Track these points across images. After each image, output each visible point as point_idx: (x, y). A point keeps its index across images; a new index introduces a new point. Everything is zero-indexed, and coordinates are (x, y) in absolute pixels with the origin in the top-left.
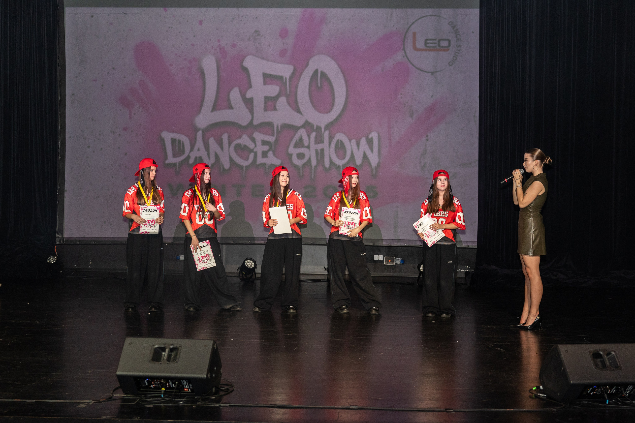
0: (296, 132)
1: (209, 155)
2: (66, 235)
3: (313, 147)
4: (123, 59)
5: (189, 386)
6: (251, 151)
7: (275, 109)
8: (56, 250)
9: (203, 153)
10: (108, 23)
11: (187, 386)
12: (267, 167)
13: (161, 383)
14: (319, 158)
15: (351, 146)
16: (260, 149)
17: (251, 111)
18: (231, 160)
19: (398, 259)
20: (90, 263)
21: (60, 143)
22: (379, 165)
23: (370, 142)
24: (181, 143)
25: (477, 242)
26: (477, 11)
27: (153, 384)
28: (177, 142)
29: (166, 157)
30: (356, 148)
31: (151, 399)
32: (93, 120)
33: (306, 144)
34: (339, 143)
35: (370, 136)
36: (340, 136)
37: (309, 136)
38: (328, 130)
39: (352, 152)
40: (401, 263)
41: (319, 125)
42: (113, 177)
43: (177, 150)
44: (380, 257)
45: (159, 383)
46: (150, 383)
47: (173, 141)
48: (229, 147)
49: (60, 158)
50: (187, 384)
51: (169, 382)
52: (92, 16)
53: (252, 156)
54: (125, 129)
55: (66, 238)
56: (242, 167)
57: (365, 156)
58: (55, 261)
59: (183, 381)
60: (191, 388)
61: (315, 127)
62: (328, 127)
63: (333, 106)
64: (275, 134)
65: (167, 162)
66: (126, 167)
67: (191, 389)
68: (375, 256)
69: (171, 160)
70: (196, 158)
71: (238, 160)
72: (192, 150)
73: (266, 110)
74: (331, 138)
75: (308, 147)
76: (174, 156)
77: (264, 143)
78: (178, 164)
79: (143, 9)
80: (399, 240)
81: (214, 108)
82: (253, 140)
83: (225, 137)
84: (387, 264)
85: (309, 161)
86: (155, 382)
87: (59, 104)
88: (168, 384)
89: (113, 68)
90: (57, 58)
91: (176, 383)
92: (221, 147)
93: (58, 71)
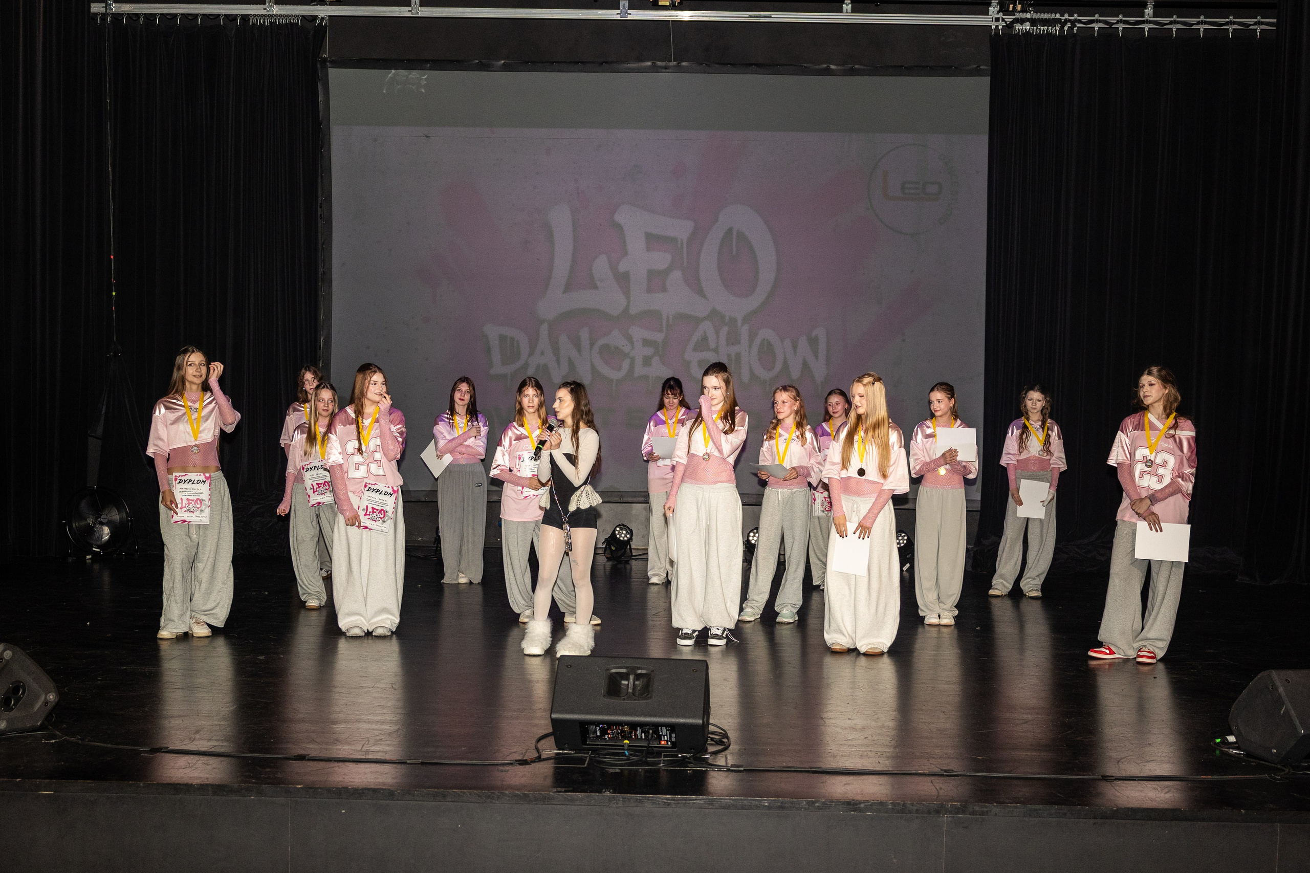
0: (696, 327)
1: (558, 361)
3: (724, 350)
4: (423, 208)
5: (670, 737)
6: (626, 355)
7: (664, 289)
9: (549, 359)
10: (399, 150)
11: (666, 737)
12: (650, 381)
13: (623, 731)
15: (784, 348)
16: (640, 352)
17: (627, 293)
18: (594, 370)
21: (322, 341)
22: (827, 379)
23: (813, 342)
24: (515, 342)
25: (980, 502)
26: (986, 138)
27: (609, 734)
28: (508, 341)
29: (491, 365)
30: (792, 351)
31: (607, 758)
33: (712, 345)
34: (766, 345)
35: (814, 334)
36: (766, 334)
37: (717, 332)
38: (748, 323)
39: (785, 358)
41: (734, 315)
43: (508, 354)
45: (619, 731)
46: (604, 732)
47: (502, 338)
48: (591, 350)
50: (667, 733)
51: (636, 730)
52: (375, 140)
53: (626, 365)
54: (426, 320)
56: (612, 380)
57: (805, 365)
59: (661, 729)
60: (673, 739)
61: (727, 318)
62: (746, 319)
63: (756, 284)
64: (664, 329)
65: (493, 372)
67: (672, 743)
69: (498, 368)
70: (538, 366)
71: (606, 371)
72: (531, 353)
73: (649, 290)
74: (752, 336)
75: (716, 350)
76: (505, 362)
77: (646, 343)
79: (457, 129)
81: (568, 288)
82: (630, 339)
83: (584, 334)
86: (615, 731)
87: (322, 279)
88: (634, 733)
89: (408, 223)
90: (319, 208)
91: (649, 732)
92: (579, 348)
93: (320, 225)
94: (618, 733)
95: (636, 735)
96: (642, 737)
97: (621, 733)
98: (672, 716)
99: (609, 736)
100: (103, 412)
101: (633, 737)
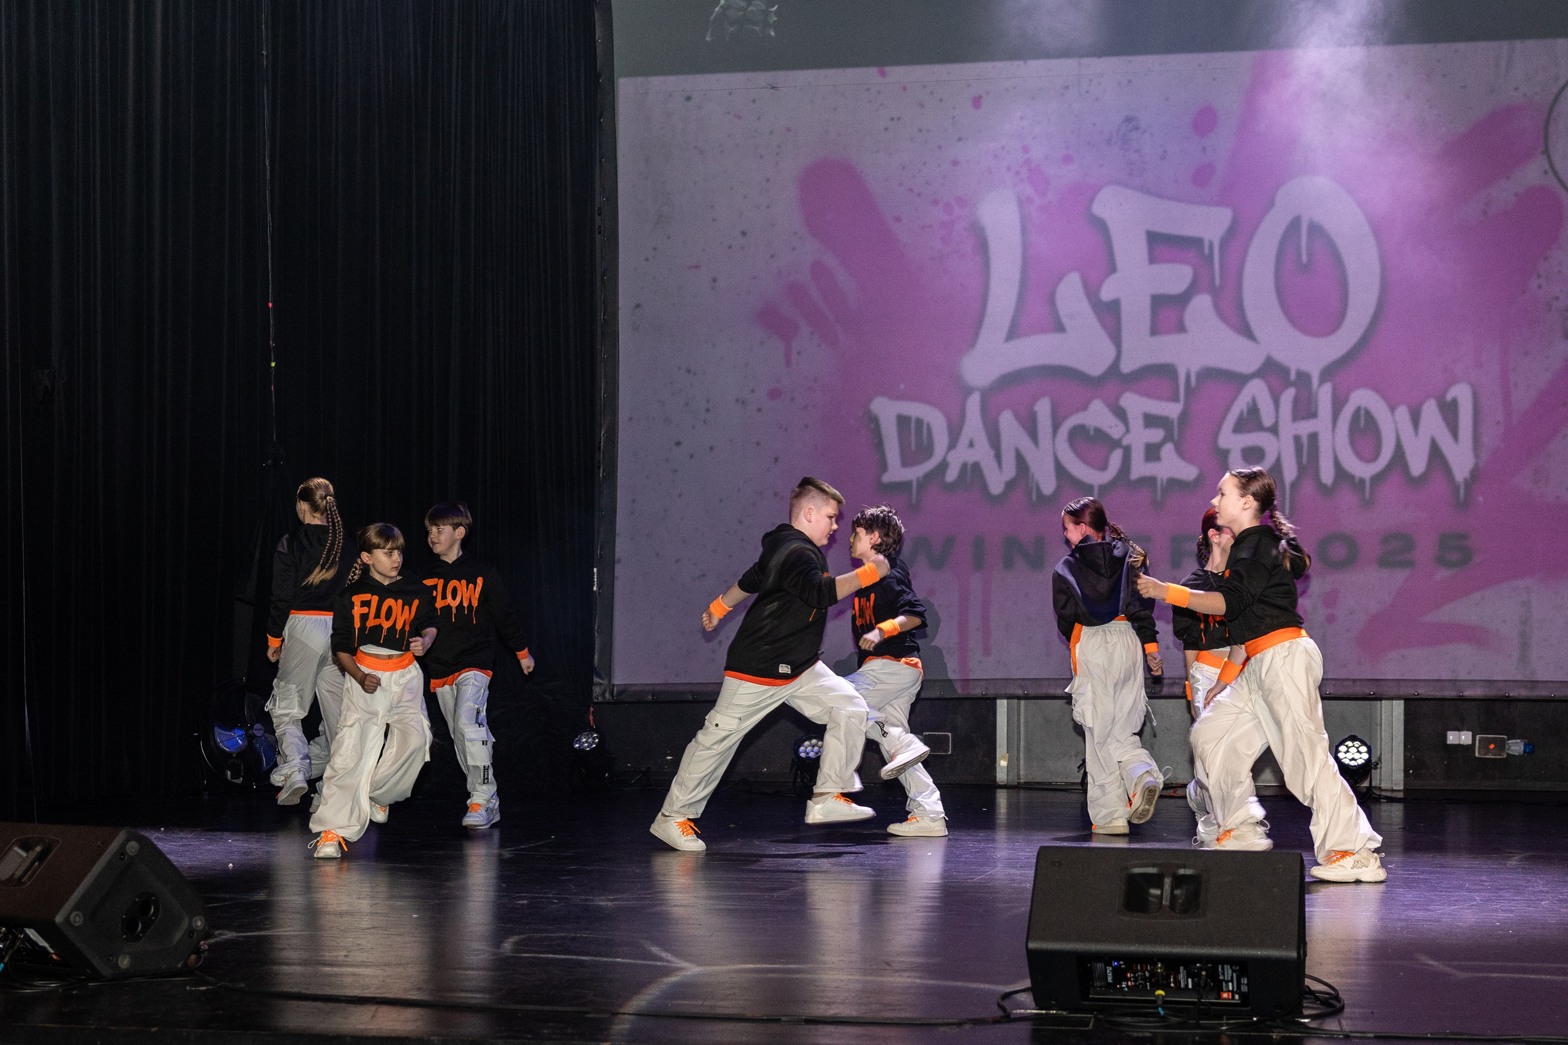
0: (1239, 391)
1: (998, 457)
2: (620, 678)
3: (1289, 429)
4: (768, 207)
5: (1239, 986)
6: (1116, 444)
7: (1181, 328)
8: (591, 718)
9: (982, 454)
10: (728, 113)
11: (1230, 985)
12: (1159, 485)
13: (1153, 974)
14: (1305, 460)
15: (1396, 423)
16: (1140, 437)
17: (1115, 335)
18: (1060, 470)
19: (1514, 741)
20: (669, 758)
21: (603, 435)
22: (1475, 474)
23: (1449, 412)
24: (925, 427)
27: (1130, 979)
28: (913, 425)
29: (884, 467)
30: (1411, 428)
31: (1126, 1019)
32: (689, 371)
33: (1267, 420)
34: (1362, 418)
36: (1363, 398)
37: (1276, 401)
38: (1330, 381)
39: (1398, 439)
40: (1525, 751)
41: (1305, 368)
42: (741, 522)
43: (913, 447)
44: (1464, 738)
45: (1147, 974)
46: (1120, 977)
47: (903, 421)
48: (1054, 435)
49: (603, 475)
50: (1233, 978)
51: (1176, 973)
52: (689, 99)
53: (1116, 459)
54: (774, 394)
55: (618, 685)
56: (1091, 487)
57: (1436, 453)
58: (594, 746)
59: (1222, 971)
61: (1293, 376)
62: (1328, 374)
63: (1343, 314)
64: (1182, 396)
65: (886, 478)
66: (776, 495)
68: (1449, 733)
69: (896, 472)
70: (964, 466)
71: (1081, 471)
72: (952, 445)
73: (1155, 331)
74: (1338, 405)
75: (1274, 430)
76: (907, 460)
77: (1151, 420)
78: (914, 484)
79: (822, 72)
80: (1534, 684)
81: (1013, 333)
82: (1121, 414)
83: (1043, 409)
84: (1486, 754)
85: (1277, 467)
86: (1140, 973)
87: (602, 333)
88: (1174, 979)
89: (744, 234)
90: (596, 212)
91: (1199, 975)
92: (1033, 434)
93: (598, 245)
94: (1144, 978)
95: (1177, 982)
96: (1187, 985)
97: (1150, 979)
98: (1242, 945)
99: (1129, 983)
100: (257, 556)
101: (1172, 985)
